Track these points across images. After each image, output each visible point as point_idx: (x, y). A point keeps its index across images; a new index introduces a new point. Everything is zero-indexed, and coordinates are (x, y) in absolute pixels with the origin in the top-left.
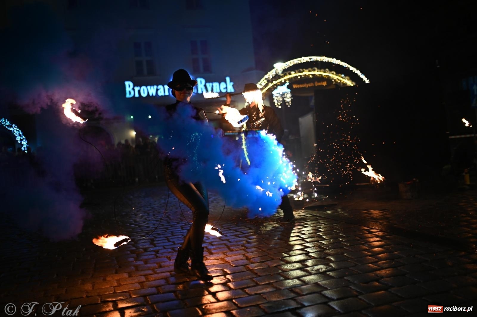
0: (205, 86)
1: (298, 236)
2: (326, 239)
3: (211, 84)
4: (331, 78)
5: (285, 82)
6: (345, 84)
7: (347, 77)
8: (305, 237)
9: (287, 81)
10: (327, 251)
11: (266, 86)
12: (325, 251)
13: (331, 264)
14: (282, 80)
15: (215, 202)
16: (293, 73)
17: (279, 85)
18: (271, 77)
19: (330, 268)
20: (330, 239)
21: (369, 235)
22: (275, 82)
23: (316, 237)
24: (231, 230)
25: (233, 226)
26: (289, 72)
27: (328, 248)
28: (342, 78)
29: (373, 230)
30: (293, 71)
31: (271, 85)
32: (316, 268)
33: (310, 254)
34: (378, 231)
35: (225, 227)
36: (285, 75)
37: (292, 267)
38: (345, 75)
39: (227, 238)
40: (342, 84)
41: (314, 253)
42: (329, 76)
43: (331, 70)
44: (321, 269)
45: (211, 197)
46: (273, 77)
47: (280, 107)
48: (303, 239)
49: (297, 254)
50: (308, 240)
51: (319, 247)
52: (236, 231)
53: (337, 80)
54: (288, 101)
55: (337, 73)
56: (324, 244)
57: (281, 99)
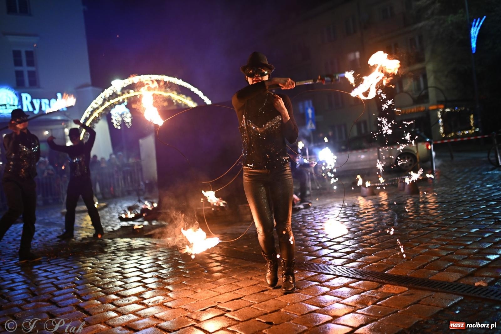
0: (32, 103)
1: (135, 267)
2: (165, 268)
3: (38, 101)
4: (172, 99)
5: (123, 102)
6: (186, 105)
7: (189, 98)
8: (143, 268)
9: (126, 101)
10: (165, 281)
11: (102, 105)
12: (163, 281)
13: (170, 294)
14: (120, 99)
15: (43, 235)
16: (131, 91)
17: (116, 105)
18: (108, 96)
19: (168, 298)
20: (169, 267)
21: (210, 261)
22: (112, 101)
23: (155, 267)
24: (60, 266)
25: (62, 261)
26: (127, 90)
27: (166, 278)
28: (184, 98)
29: (213, 255)
30: (132, 90)
31: (107, 104)
32: (153, 300)
33: (147, 286)
34: (218, 255)
35: (53, 263)
36: (123, 93)
37: (127, 302)
38: (187, 96)
39: (55, 275)
40: (183, 105)
41: (152, 284)
42: (170, 96)
43: (172, 90)
44: (159, 300)
45: (38, 230)
46: (110, 96)
47: (119, 128)
48: (141, 270)
49: (133, 286)
50: (145, 271)
51: (158, 277)
52: (66, 267)
53: (178, 101)
54: (128, 122)
55: (179, 93)
56: (162, 273)
57: (120, 119)
